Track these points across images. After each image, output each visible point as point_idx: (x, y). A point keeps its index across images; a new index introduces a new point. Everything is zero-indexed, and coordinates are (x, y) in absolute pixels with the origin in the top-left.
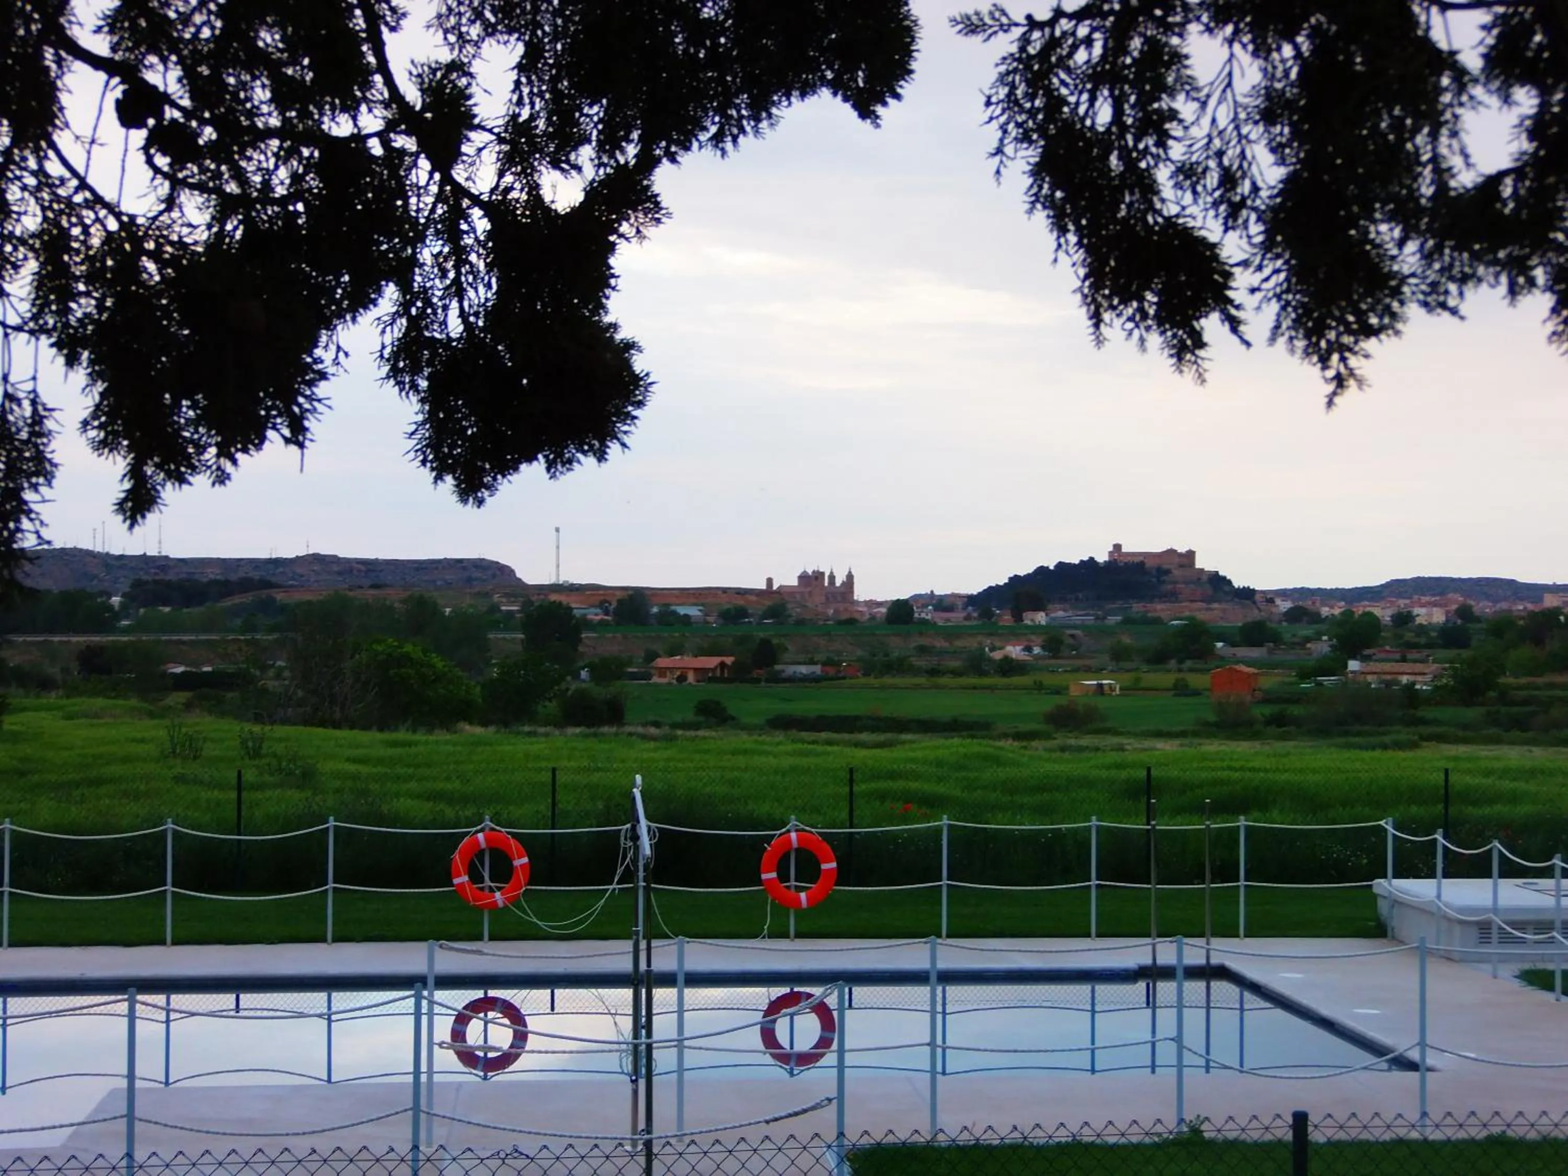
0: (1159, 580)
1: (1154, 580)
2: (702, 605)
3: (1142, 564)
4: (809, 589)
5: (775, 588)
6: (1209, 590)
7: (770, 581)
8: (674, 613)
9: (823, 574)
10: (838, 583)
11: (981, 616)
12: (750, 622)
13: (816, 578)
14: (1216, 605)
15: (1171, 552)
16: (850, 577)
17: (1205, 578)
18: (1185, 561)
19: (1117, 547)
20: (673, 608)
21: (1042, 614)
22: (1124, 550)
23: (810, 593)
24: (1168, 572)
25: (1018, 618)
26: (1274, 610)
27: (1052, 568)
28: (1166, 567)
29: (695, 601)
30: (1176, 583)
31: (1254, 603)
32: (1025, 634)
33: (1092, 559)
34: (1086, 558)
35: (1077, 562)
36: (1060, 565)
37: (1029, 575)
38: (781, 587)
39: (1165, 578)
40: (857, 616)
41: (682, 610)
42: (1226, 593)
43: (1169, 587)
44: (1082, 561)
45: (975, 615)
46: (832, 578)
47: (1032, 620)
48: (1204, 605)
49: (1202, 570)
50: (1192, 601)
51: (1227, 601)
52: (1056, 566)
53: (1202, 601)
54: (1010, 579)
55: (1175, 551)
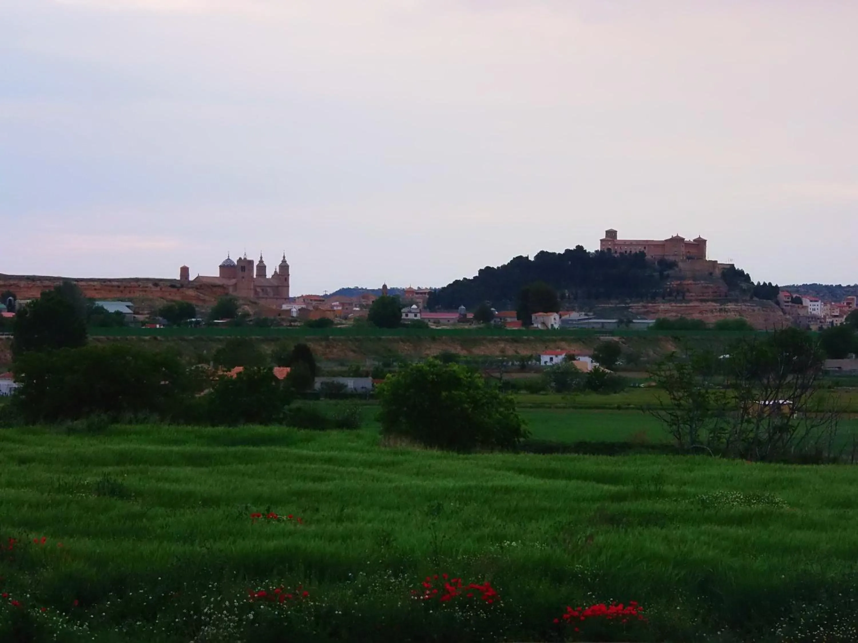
0: (661, 274)
1: (656, 274)
2: (130, 300)
3: (642, 254)
4: (234, 281)
5: (192, 278)
6: (724, 288)
7: (185, 271)
8: (101, 310)
9: (251, 262)
10: (269, 274)
11: (477, 318)
12: (197, 323)
13: (243, 269)
14: (731, 306)
15: (677, 241)
16: (284, 267)
17: (718, 272)
18: (693, 251)
19: (611, 234)
20: (100, 303)
21: (556, 316)
22: (620, 237)
23: (235, 285)
24: (672, 265)
25: (527, 321)
26: (802, 312)
27: (532, 258)
28: (672, 258)
29: (119, 295)
30: (682, 278)
31: (778, 303)
32: (555, 341)
33: (580, 248)
34: (573, 247)
35: (562, 252)
36: (542, 255)
37: (504, 267)
38: (198, 277)
39: (670, 272)
40: (330, 316)
41: (111, 307)
42: (744, 291)
43: (675, 283)
44: (567, 251)
45: (470, 316)
46: (262, 267)
47: (543, 323)
48: (717, 306)
49: (714, 263)
50: (702, 301)
51: (745, 301)
52: (537, 257)
53: (713, 301)
54: (481, 271)
55: (683, 239)
